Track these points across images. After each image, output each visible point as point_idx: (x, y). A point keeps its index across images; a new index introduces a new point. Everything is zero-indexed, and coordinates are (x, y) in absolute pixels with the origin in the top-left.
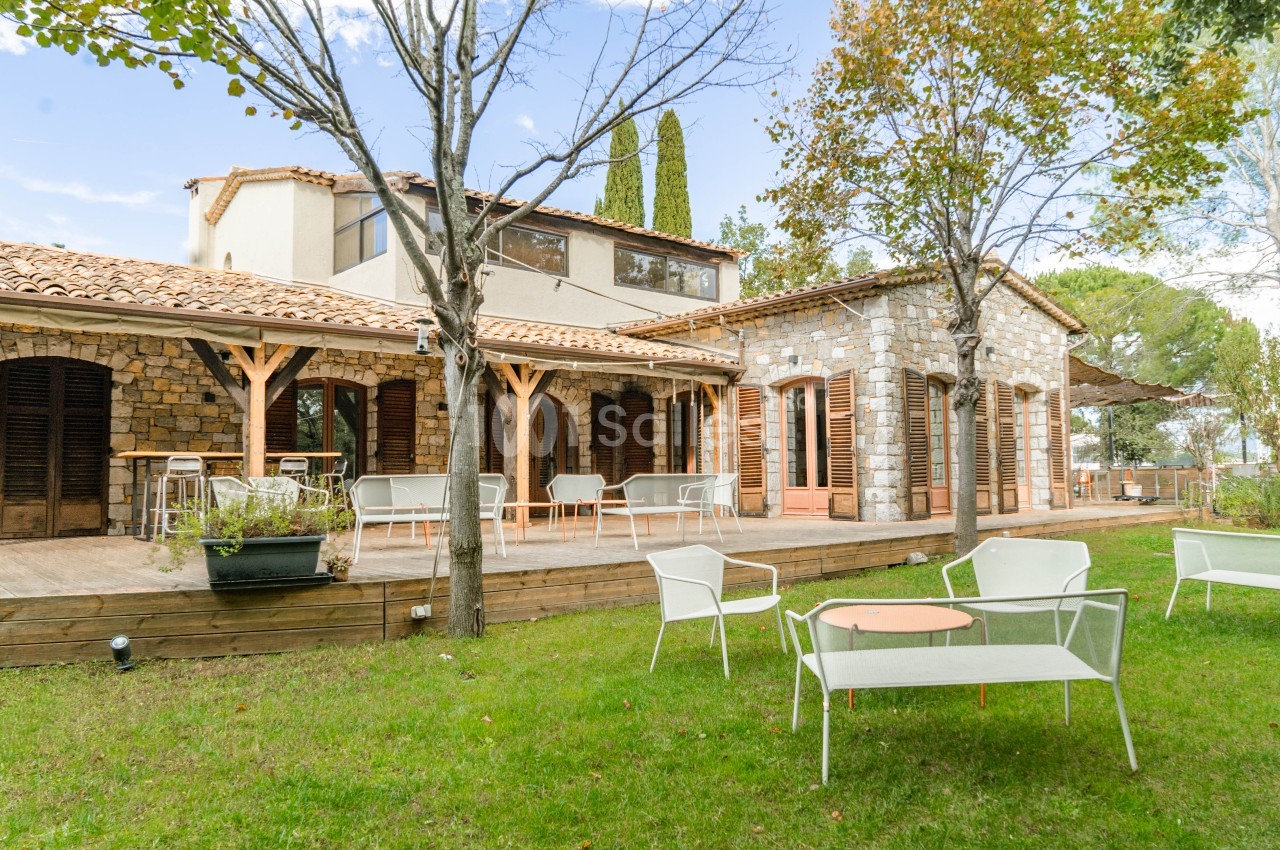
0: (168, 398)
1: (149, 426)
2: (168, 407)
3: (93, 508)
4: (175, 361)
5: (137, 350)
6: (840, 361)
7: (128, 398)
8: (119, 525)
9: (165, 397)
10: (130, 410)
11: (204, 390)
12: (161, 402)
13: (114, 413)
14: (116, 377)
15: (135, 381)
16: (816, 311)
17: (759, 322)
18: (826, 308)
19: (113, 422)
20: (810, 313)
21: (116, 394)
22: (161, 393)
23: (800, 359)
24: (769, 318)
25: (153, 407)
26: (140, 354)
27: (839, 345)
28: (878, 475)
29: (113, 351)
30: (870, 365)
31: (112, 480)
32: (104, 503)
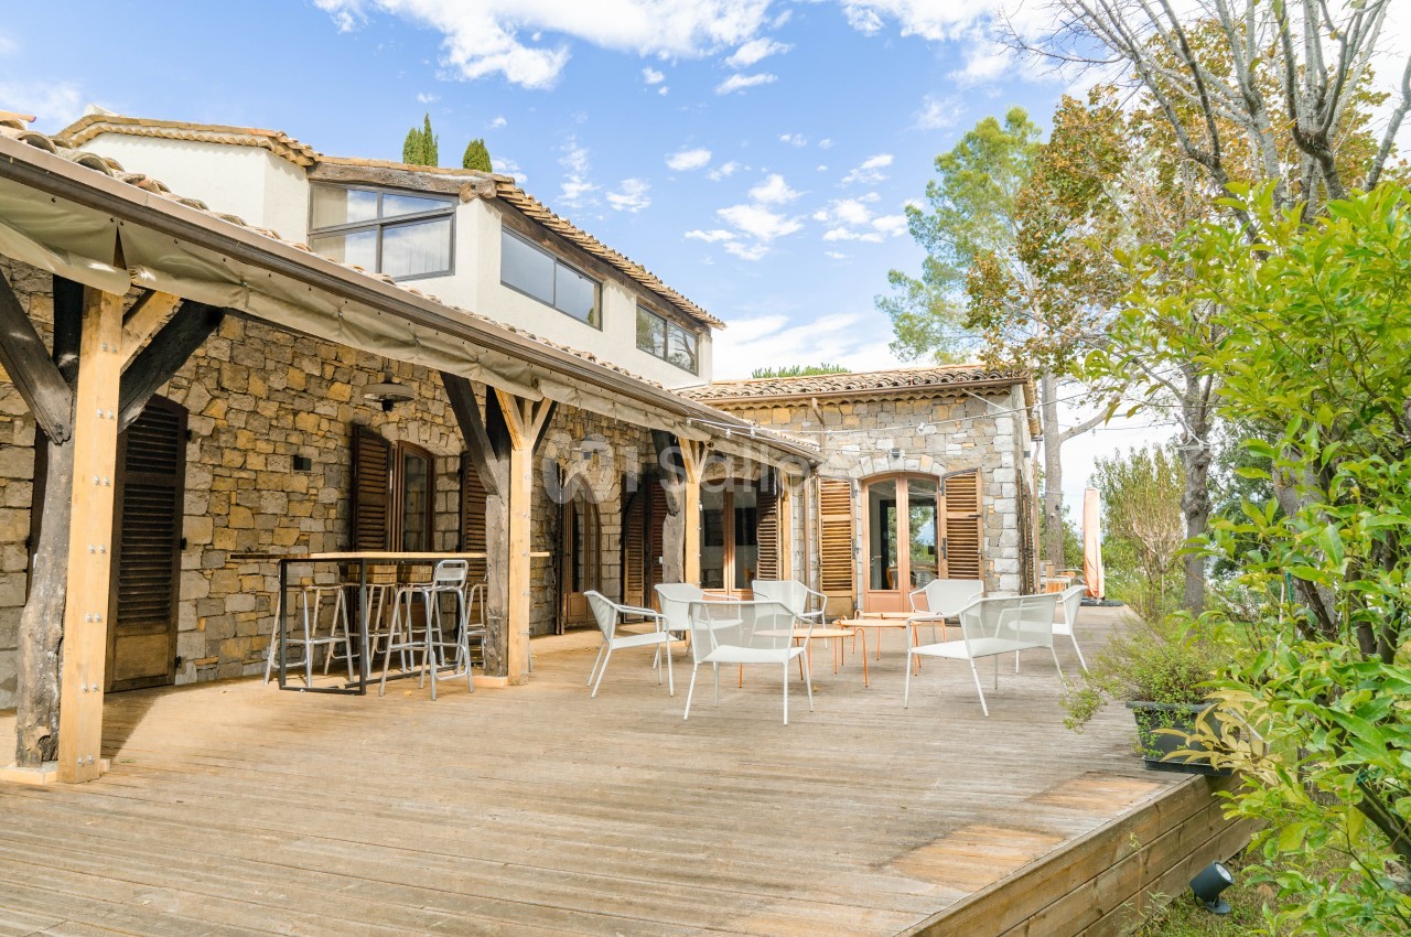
0: (255, 462)
1: (230, 504)
2: (253, 476)
3: (157, 641)
4: (261, 403)
5: (219, 383)
6: (957, 458)
7: (206, 460)
8: (189, 666)
9: (249, 461)
10: (210, 478)
11: (293, 451)
12: (242, 468)
13: (189, 483)
14: (193, 424)
15: (216, 431)
16: (925, 402)
17: (846, 409)
18: (937, 401)
19: (188, 497)
20: (917, 404)
21: (192, 451)
22: (245, 452)
23: (902, 453)
24: (859, 406)
25: (236, 474)
26: (223, 389)
27: (954, 441)
28: (1004, 578)
29: (190, 382)
30: (994, 464)
31: (183, 594)
32: (172, 631)
